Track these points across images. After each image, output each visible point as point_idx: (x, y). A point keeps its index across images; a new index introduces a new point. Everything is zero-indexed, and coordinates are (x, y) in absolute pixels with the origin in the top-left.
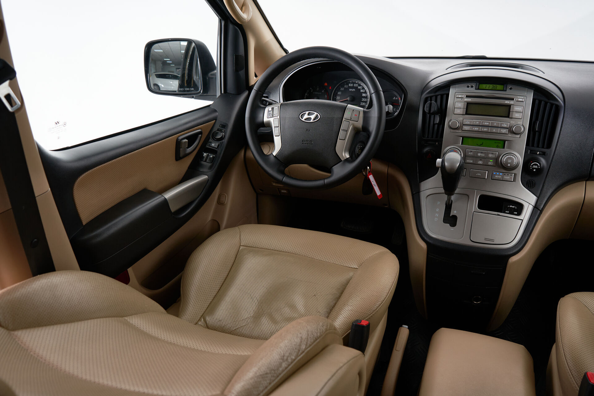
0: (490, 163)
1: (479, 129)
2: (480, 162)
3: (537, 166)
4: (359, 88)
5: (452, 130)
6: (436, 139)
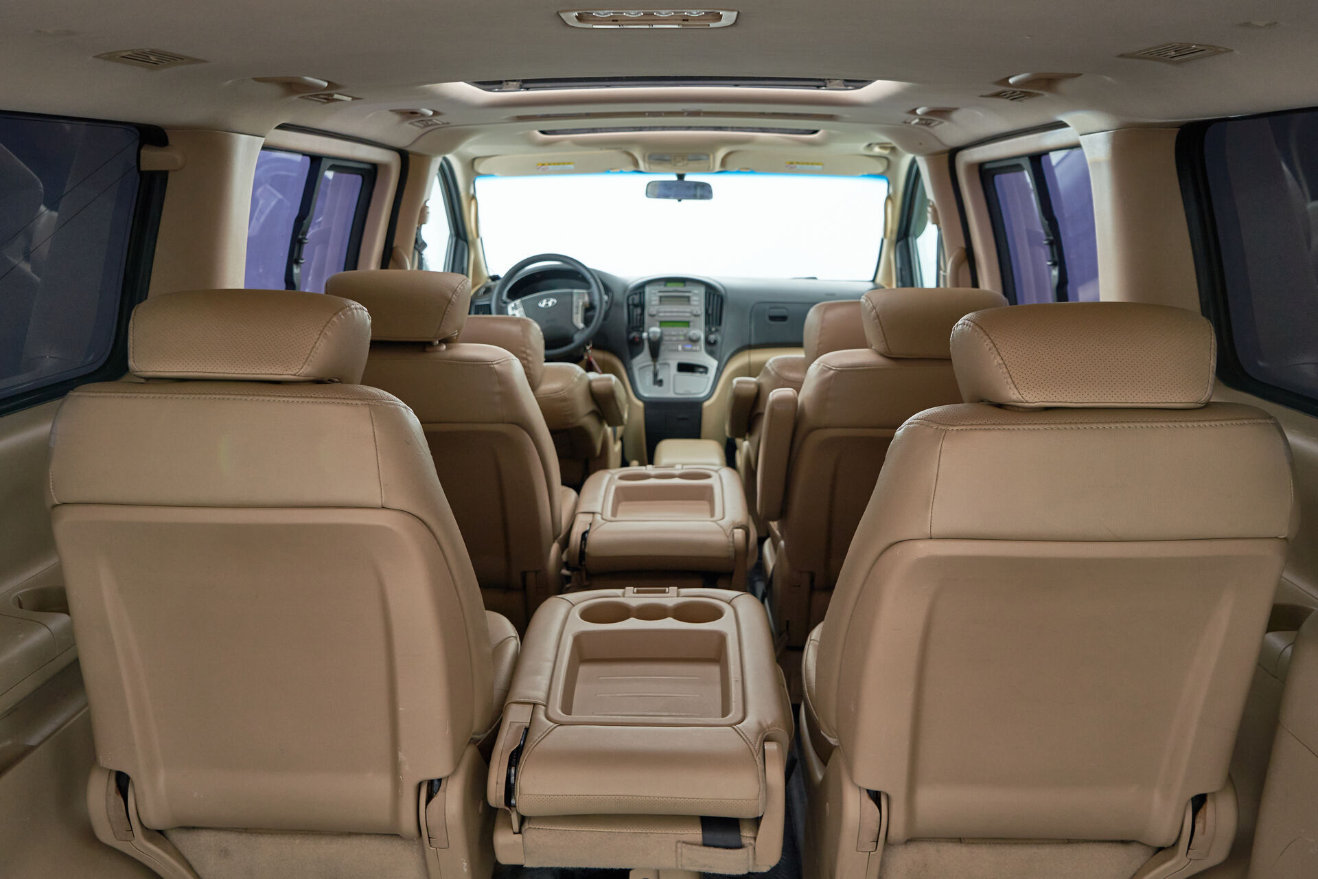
0: (681, 339)
1: (670, 314)
3: (714, 339)
5: (651, 317)
6: (640, 326)
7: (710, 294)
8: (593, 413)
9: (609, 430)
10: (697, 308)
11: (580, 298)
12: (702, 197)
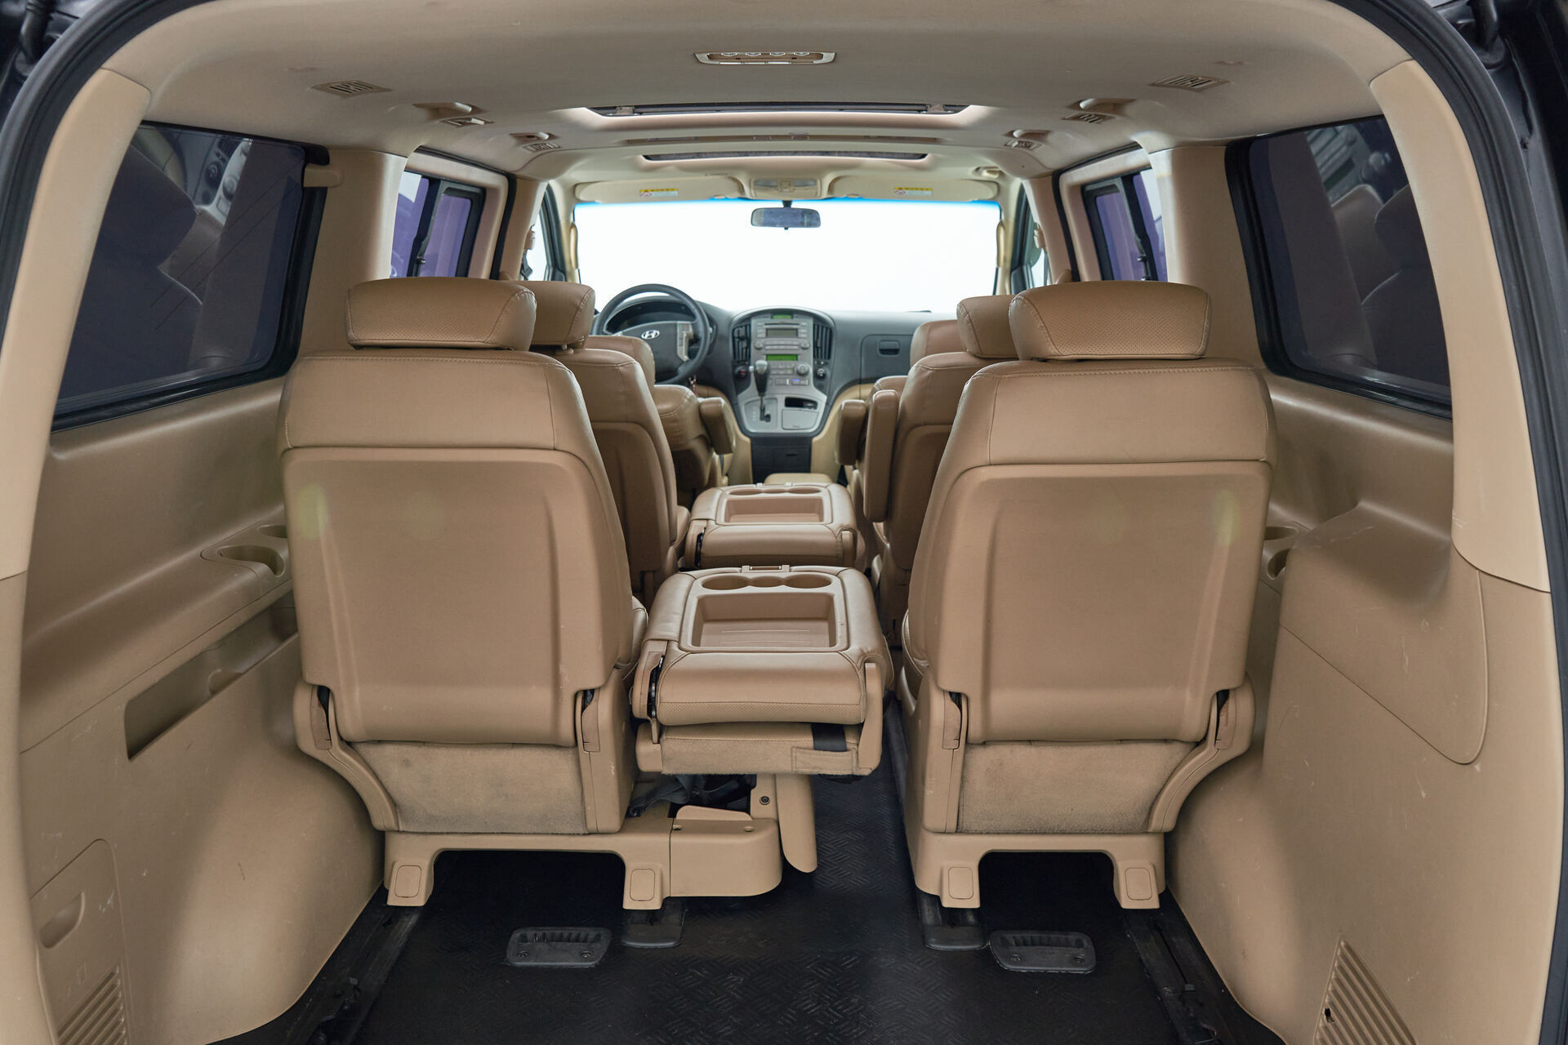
0: (789, 372)
1: (778, 348)
3: (823, 373)
5: (757, 351)
6: (747, 359)
7: (818, 326)
8: (701, 437)
9: (716, 456)
10: (806, 341)
11: (684, 329)
12: (810, 225)
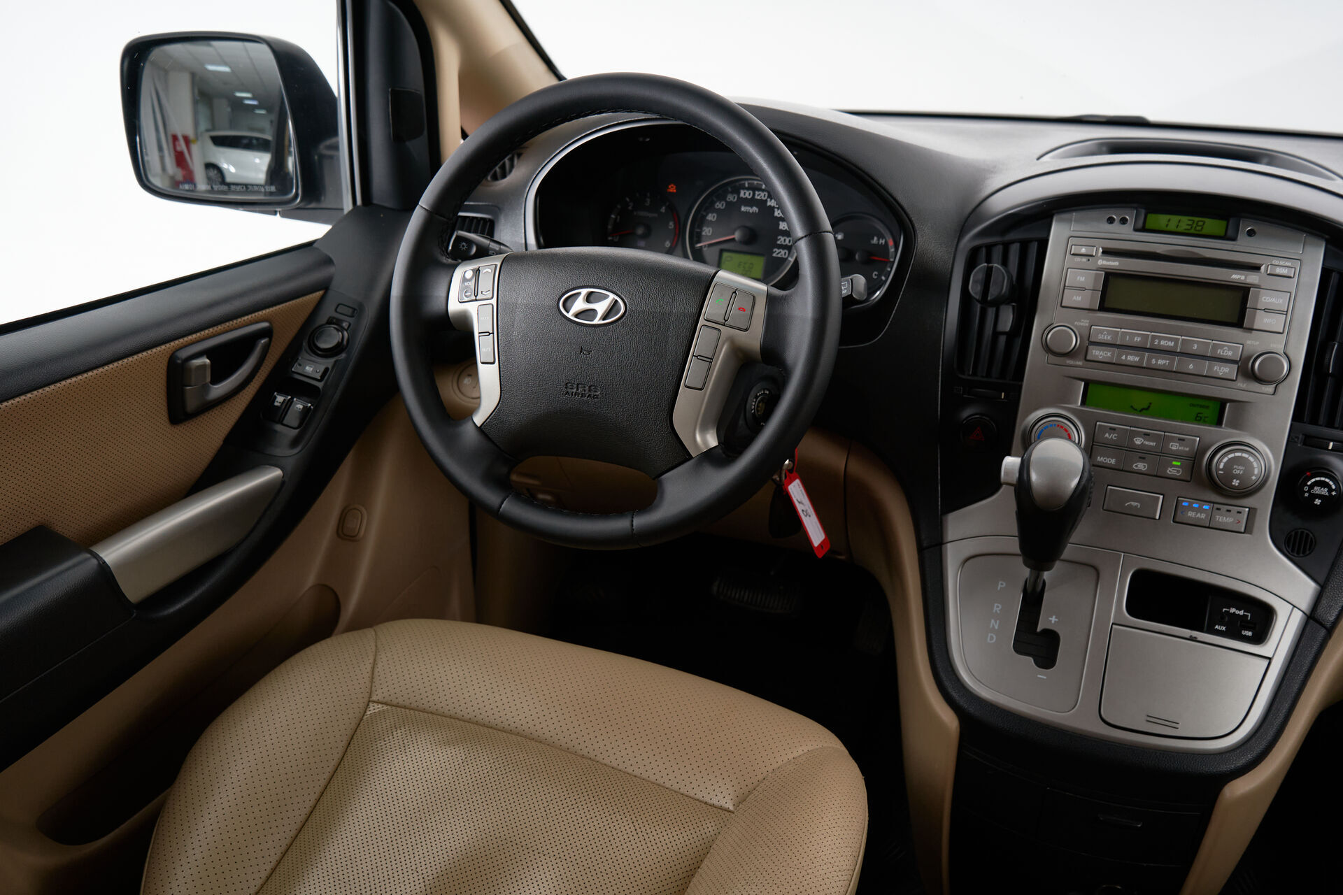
0: (1171, 471)
1: (1142, 359)
2: (1141, 466)
3: (1326, 490)
4: (771, 203)
5: (1053, 359)
6: (1000, 399)
